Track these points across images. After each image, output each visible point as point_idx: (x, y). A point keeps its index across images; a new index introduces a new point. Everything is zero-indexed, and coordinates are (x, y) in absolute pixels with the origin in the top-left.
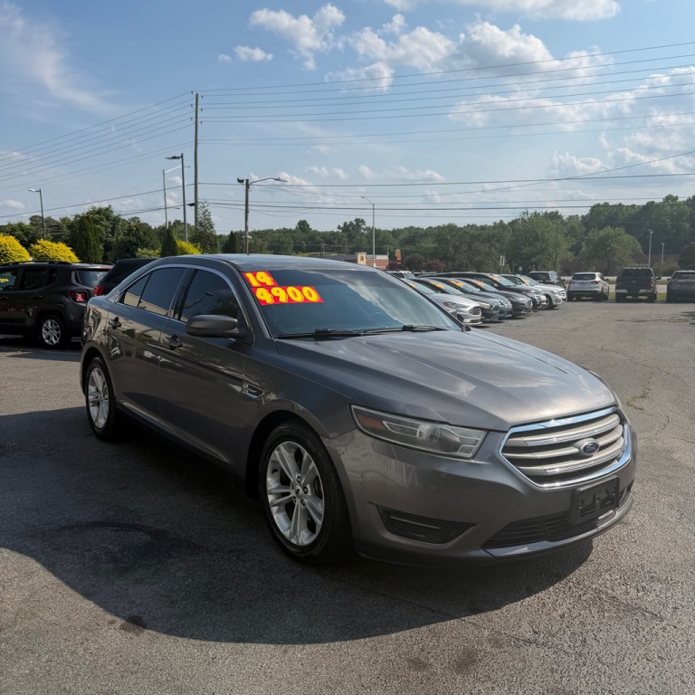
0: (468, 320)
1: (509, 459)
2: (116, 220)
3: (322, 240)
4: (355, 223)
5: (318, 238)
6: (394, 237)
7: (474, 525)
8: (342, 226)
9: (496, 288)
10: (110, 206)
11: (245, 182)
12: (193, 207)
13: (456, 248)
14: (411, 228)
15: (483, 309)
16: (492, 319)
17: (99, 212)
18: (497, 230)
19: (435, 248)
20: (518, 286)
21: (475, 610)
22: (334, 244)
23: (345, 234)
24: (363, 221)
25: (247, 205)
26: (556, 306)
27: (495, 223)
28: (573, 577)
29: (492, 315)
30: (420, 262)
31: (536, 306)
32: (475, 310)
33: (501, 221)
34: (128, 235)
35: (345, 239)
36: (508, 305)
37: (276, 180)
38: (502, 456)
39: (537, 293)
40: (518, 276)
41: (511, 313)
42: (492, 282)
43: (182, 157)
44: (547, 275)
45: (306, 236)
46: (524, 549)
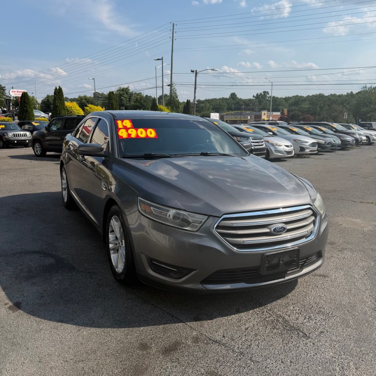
0: (308, 150)
1: (220, 233)
2: (131, 94)
3: (243, 104)
4: (263, 94)
5: (241, 103)
6: (286, 101)
7: (195, 270)
8: (255, 95)
9: (334, 131)
10: (128, 87)
11: (195, 72)
12: (170, 87)
13: (321, 108)
14: (297, 96)
15: (319, 144)
16: (326, 150)
17: (123, 90)
18: (348, 98)
19: (308, 108)
20: (349, 131)
21: (197, 319)
22: (250, 106)
23: (257, 100)
24: (268, 93)
25: (195, 85)
26: (373, 143)
27: (347, 93)
28: (269, 306)
29: (326, 147)
30: (298, 116)
31: (358, 143)
32: (313, 145)
33: (352, 92)
34: (136, 102)
35: (257, 103)
36: (338, 142)
37: (212, 70)
38: (215, 232)
39: (360, 135)
40: (351, 125)
41: (340, 146)
42: (332, 128)
43: (162, 59)
44: (371, 124)
45: (234, 102)
46: (228, 287)
